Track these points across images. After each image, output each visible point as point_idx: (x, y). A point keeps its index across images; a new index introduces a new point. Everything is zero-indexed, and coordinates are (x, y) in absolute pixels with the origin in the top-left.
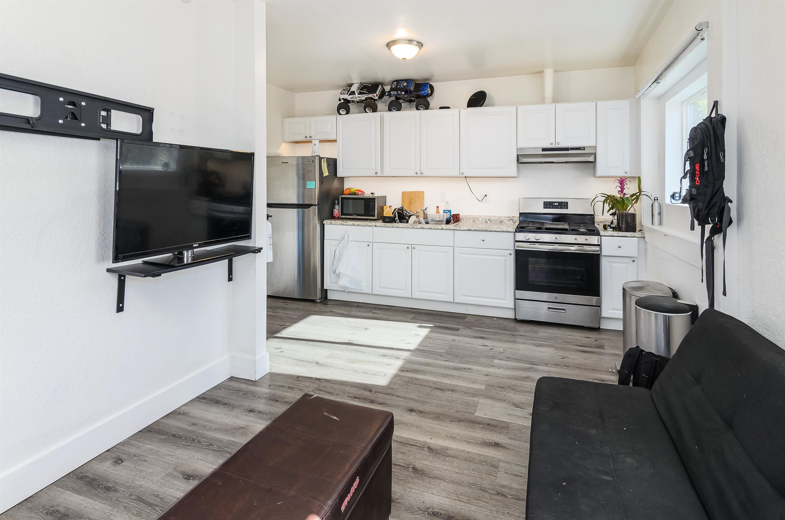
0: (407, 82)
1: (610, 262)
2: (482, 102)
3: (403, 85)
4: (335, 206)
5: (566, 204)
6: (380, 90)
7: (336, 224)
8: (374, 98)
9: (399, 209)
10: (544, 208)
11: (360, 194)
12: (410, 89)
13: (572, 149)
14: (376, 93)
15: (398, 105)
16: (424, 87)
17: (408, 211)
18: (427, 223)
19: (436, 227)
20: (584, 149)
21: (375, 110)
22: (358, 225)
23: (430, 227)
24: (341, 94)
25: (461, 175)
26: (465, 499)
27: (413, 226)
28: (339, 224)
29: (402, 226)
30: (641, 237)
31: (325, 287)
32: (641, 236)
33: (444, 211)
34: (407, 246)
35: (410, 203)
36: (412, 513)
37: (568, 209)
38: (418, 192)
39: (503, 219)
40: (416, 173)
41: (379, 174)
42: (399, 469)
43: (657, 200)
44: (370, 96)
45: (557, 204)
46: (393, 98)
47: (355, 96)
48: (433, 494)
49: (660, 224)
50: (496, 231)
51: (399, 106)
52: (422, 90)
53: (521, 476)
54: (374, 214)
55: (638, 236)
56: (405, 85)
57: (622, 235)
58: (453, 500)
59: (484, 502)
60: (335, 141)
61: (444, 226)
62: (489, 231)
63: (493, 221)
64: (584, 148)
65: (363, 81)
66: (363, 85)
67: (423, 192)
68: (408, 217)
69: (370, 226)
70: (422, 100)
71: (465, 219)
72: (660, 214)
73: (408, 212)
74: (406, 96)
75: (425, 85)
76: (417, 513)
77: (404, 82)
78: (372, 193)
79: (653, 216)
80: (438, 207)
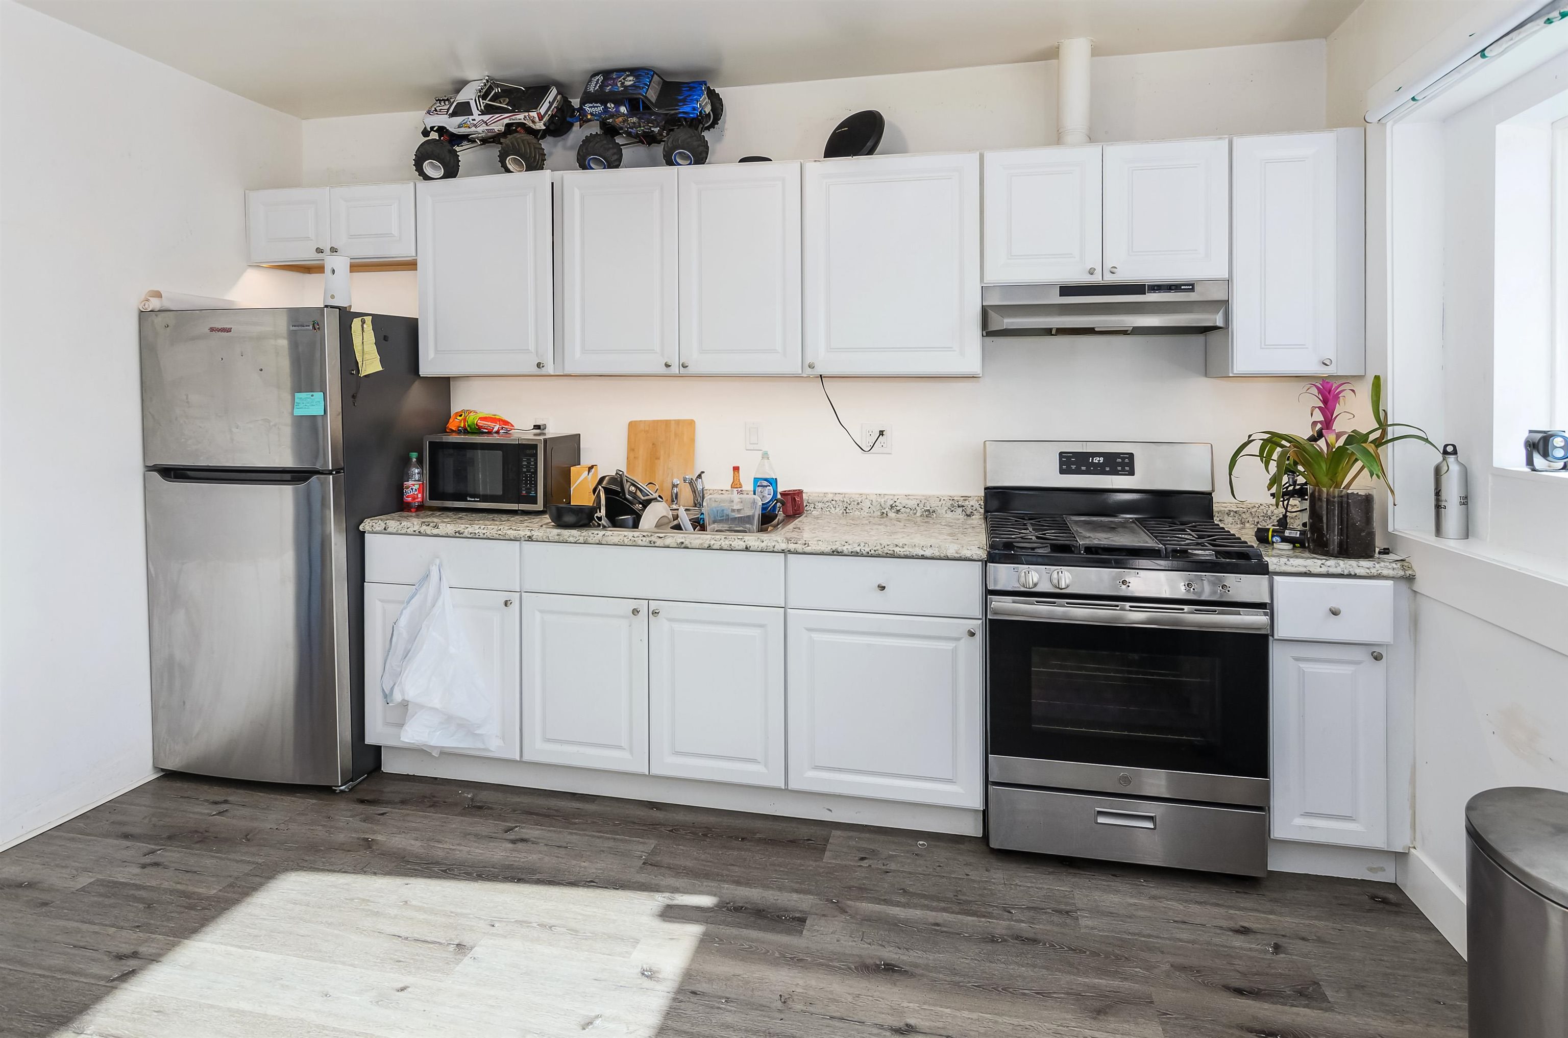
0: (634, 76)
1: (1297, 659)
2: (870, 144)
3: (623, 83)
4: (409, 469)
5: (1127, 460)
6: (551, 104)
7: (399, 532)
8: (531, 125)
9: (613, 480)
10: (1062, 472)
11: (496, 429)
12: (646, 97)
13: (1157, 288)
14: (536, 108)
15: (610, 148)
16: (690, 93)
17: (642, 485)
18: (699, 524)
19: (727, 542)
20: (1192, 290)
21: (535, 163)
22: (474, 536)
23: (708, 542)
24: (429, 112)
25: (809, 371)
27: (653, 539)
28: (410, 531)
29: (616, 540)
30: (1402, 578)
31: (370, 739)
32: (1401, 573)
33: (756, 480)
34: (634, 604)
35: (653, 457)
37: (1133, 475)
38: (678, 422)
39: (934, 504)
40: (667, 366)
41: (550, 369)
43: (1455, 452)
44: (520, 117)
45: (1102, 459)
46: (594, 129)
47: (471, 117)
49: (1467, 533)
50: (923, 557)
51: (611, 151)
52: (684, 101)
54: (533, 494)
55: (1391, 573)
56: (628, 83)
57: (1338, 571)
60: (411, 265)
61: (753, 540)
62: (899, 557)
63: (903, 510)
64: (1193, 285)
65: (498, 74)
66: (498, 86)
67: (691, 423)
68: (640, 503)
69: (511, 540)
70: (682, 134)
71: (820, 505)
72: (1465, 501)
73: (641, 491)
74: (634, 119)
75: (694, 87)
77: (628, 76)
78: (537, 427)
79: (1438, 507)
80: (736, 469)
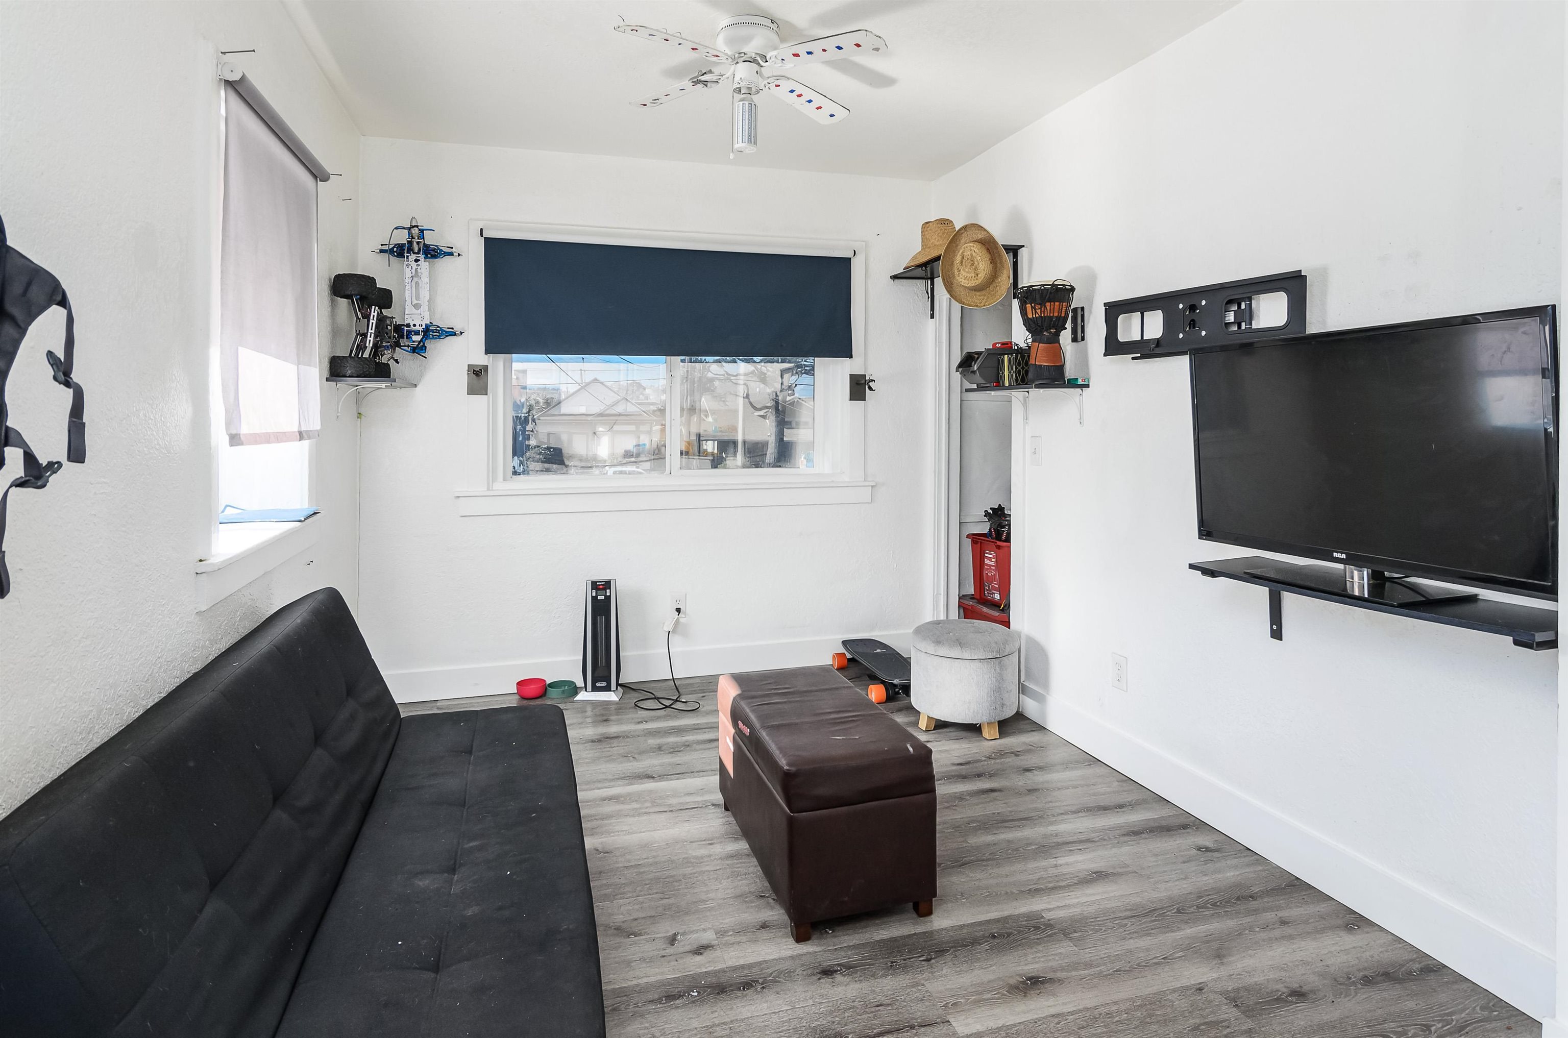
58: (737, 1020)
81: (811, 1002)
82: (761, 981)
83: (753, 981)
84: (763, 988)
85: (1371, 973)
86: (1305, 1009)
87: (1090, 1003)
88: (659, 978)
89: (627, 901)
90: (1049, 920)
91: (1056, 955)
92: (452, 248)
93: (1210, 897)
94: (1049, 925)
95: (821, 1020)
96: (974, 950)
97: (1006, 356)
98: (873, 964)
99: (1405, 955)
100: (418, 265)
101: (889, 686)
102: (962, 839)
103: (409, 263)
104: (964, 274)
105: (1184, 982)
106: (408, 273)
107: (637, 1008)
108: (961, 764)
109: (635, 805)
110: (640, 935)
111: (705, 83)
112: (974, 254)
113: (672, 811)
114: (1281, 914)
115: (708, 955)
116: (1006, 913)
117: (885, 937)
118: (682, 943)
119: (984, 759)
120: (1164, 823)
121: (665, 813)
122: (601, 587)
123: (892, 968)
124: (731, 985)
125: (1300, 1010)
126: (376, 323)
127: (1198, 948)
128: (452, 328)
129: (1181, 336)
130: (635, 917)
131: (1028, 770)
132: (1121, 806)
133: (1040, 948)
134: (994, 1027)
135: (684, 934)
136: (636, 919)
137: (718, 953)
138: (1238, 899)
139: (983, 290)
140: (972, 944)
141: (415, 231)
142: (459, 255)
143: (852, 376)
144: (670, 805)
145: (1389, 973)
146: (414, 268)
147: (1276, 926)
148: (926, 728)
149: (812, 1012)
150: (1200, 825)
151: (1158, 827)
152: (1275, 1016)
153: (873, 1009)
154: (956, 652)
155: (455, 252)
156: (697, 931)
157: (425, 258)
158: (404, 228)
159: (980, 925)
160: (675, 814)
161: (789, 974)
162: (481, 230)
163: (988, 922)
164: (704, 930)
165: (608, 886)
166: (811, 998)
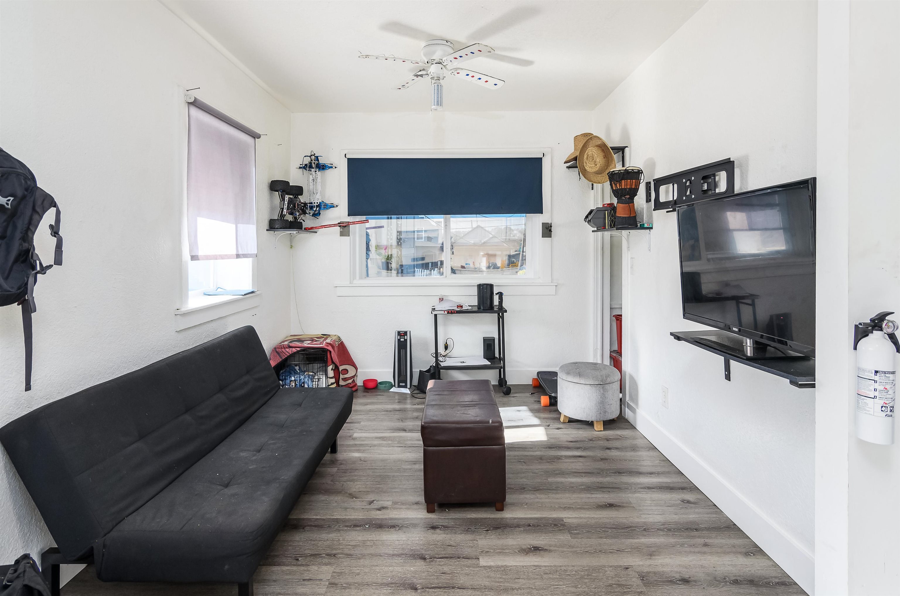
26: (368, 543)
36: (411, 524)
42: (439, 555)
48: (398, 540)
53: (304, 580)
58: (379, 540)
59: (349, 545)
76: (408, 524)
81: (418, 539)
82: (400, 526)
83: (396, 525)
84: (400, 529)
85: (742, 579)
86: (683, 588)
87: (557, 564)
88: (356, 517)
89: (361, 483)
90: (565, 523)
91: (556, 539)
92: (332, 164)
93: (669, 526)
94: (564, 525)
95: (417, 547)
96: (514, 530)
97: (606, 211)
98: (459, 528)
99: (772, 573)
100: (316, 174)
101: (551, 397)
102: (545, 478)
103: (312, 173)
104: (589, 165)
105: (621, 563)
106: (311, 178)
107: (339, 528)
108: (572, 442)
109: (390, 442)
110: (358, 498)
111: (422, 76)
112: (594, 153)
113: (405, 447)
114: (707, 541)
115: (384, 511)
116: (544, 516)
117: (473, 517)
118: (375, 505)
119: (587, 440)
120: (671, 485)
121: (401, 447)
122: (402, 334)
123: (467, 531)
124: (385, 526)
125: (679, 588)
126: (288, 203)
127: (642, 549)
128: (333, 204)
129: (684, 198)
130: (361, 490)
131: (609, 449)
132: (651, 473)
133: (551, 534)
134: (500, 565)
135: (377, 501)
136: (360, 492)
137: (388, 511)
138: (687, 529)
139: (602, 173)
140: (515, 527)
141: (313, 157)
142: (336, 167)
143: (543, 224)
144: (406, 444)
145: (754, 581)
146: (314, 175)
147: (700, 546)
148: (563, 421)
149: (415, 543)
150: (694, 489)
151: (666, 487)
152: (662, 588)
153: (445, 547)
154: (576, 380)
155: (334, 166)
156: (384, 501)
157: (319, 170)
158: (308, 156)
159: (524, 519)
160: (406, 448)
161: (415, 526)
162: (346, 154)
163: (531, 518)
164: (388, 501)
165: (356, 476)
166: (418, 537)
